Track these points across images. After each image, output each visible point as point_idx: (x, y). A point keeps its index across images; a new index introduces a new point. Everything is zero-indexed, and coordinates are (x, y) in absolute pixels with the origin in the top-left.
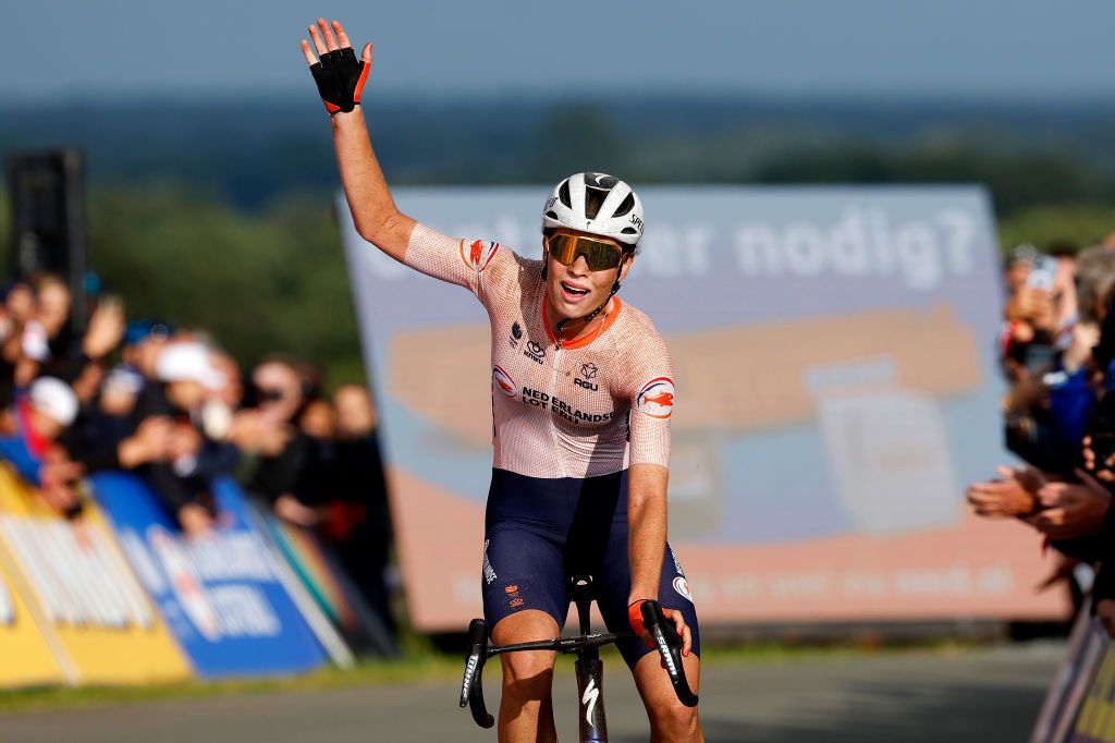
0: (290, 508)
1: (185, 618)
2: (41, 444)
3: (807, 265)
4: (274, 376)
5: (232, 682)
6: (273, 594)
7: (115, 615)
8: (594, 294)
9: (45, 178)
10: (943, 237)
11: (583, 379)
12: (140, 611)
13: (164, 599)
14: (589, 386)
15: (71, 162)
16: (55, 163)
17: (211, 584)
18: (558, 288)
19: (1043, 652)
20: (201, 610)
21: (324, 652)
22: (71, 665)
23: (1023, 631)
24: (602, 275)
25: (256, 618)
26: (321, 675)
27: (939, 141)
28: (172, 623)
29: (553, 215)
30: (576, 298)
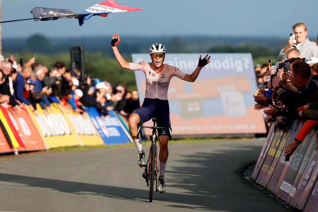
0: (123, 112)
1: (103, 133)
2: (76, 101)
3: (219, 68)
4: (119, 88)
5: (111, 145)
6: (119, 129)
7: (90, 133)
8: (161, 62)
9: (77, 51)
10: (243, 63)
11: (162, 77)
12: (95, 132)
13: (99, 129)
14: (164, 77)
15: (82, 48)
16: (79, 49)
17: (107, 127)
18: (155, 63)
19: (261, 139)
20: (106, 132)
21: (129, 140)
22: (81, 142)
23: (258, 136)
24: (161, 59)
25: (116, 133)
26: (128, 144)
27: (243, 45)
28: (100, 134)
29: (152, 52)
30: (158, 63)
